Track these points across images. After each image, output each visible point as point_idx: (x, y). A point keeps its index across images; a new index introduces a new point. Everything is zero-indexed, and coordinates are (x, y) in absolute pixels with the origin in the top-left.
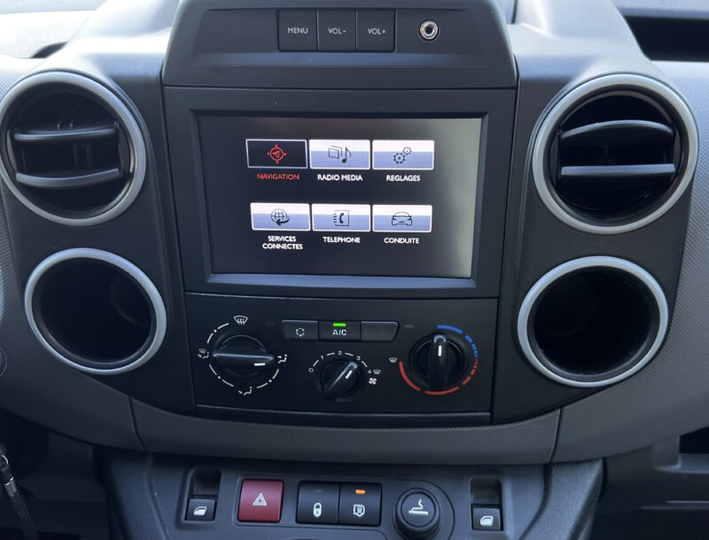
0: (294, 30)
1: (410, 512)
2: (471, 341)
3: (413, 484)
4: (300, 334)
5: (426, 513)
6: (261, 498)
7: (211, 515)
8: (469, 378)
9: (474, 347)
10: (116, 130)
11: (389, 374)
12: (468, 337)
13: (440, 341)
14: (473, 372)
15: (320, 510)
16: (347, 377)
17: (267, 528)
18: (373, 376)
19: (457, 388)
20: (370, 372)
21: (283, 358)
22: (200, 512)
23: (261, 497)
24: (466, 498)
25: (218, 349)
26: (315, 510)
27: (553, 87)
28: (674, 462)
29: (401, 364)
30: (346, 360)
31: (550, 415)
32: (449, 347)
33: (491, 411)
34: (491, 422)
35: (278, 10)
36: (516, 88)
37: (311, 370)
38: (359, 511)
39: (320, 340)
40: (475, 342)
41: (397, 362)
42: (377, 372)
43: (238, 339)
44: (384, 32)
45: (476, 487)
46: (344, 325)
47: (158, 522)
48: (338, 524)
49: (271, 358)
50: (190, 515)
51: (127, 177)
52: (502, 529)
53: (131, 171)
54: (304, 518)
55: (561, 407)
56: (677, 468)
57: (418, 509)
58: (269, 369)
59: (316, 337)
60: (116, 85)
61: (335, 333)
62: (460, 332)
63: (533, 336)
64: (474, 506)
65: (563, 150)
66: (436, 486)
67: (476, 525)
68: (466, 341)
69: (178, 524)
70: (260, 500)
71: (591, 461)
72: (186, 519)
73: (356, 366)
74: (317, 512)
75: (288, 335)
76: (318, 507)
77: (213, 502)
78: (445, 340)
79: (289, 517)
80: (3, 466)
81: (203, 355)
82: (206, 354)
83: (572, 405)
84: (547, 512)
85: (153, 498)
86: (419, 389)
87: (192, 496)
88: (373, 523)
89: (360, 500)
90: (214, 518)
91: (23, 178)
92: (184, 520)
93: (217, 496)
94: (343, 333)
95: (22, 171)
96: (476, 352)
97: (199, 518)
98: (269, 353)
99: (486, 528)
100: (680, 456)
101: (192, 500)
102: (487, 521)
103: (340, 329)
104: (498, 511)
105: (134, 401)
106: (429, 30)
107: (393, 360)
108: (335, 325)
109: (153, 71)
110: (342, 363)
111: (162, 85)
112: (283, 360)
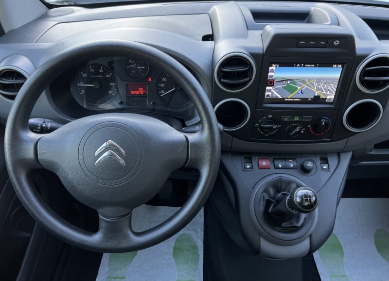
0: (301, 42)
1: (307, 165)
3: (306, 158)
4: (286, 120)
5: (311, 165)
6: (264, 163)
8: (327, 130)
10: (250, 67)
11: (307, 130)
12: (329, 120)
15: (281, 166)
16: (297, 130)
17: (267, 170)
18: (303, 130)
19: (324, 133)
22: (248, 167)
24: (318, 162)
25: (262, 124)
27: (364, 57)
28: (372, 151)
30: (297, 126)
31: (346, 139)
32: (326, 123)
33: (331, 139)
34: (330, 141)
35: (299, 37)
36: (355, 57)
37: (286, 129)
38: (291, 165)
39: (291, 121)
40: (331, 121)
41: (310, 127)
42: (304, 129)
43: (271, 121)
44: (325, 43)
45: (321, 159)
48: (286, 169)
50: (245, 167)
51: (250, 80)
52: (329, 169)
53: (251, 78)
54: (277, 168)
55: (349, 137)
56: (372, 153)
57: (309, 164)
58: (276, 129)
61: (295, 119)
62: (328, 118)
63: (347, 119)
64: (321, 164)
65: (365, 73)
67: (322, 168)
69: (243, 170)
71: (350, 151)
73: (299, 128)
75: (283, 120)
78: (324, 121)
79: (272, 168)
82: (258, 125)
83: (353, 136)
84: (340, 165)
85: (234, 163)
86: (314, 134)
88: (296, 168)
89: (291, 162)
90: (253, 168)
91: (223, 80)
92: (245, 169)
93: (252, 163)
94: (297, 119)
96: (330, 124)
97: (248, 168)
98: (277, 125)
99: (325, 169)
100: (373, 149)
101: (245, 164)
102: (325, 167)
103: (297, 118)
104: (327, 165)
105: (234, 138)
106: (336, 43)
110: (295, 127)
111: (263, 56)
112: (279, 126)
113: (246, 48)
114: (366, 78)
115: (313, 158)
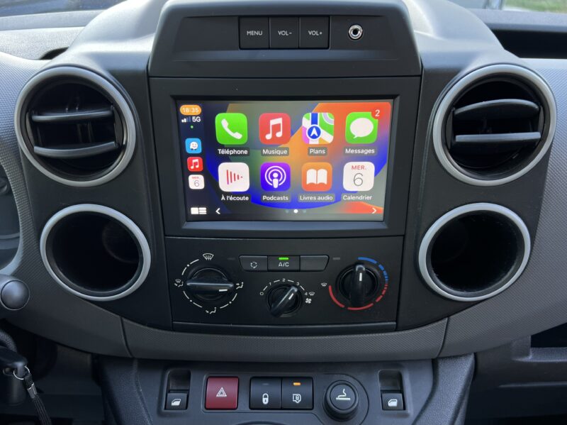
0: (251, 33)
1: (337, 399)
2: (382, 268)
3: (336, 377)
4: (254, 266)
5: (349, 399)
7: (185, 406)
8: (381, 297)
9: (385, 273)
10: (113, 112)
11: (321, 294)
12: (380, 266)
13: (360, 269)
14: (383, 293)
15: (267, 399)
16: (290, 298)
17: (228, 414)
18: (309, 296)
19: (372, 304)
20: (306, 294)
21: (240, 285)
22: (176, 403)
23: (222, 390)
24: (377, 385)
25: (190, 279)
26: (264, 399)
27: (447, 76)
28: (527, 355)
29: (330, 287)
30: (289, 286)
31: (440, 322)
32: (368, 274)
33: (396, 321)
34: (397, 329)
35: (240, 17)
36: (421, 76)
37: (261, 294)
38: (297, 398)
39: (269, 271)
40: (386, 269)
41: (327, 286)
42: (312, 294)
43: (207, 272)
44: (321, 33)
45: (383, 377)
46: (287, 259)
47: (144, 412)
48: (282, 409)
49: (231, 285)
50: (168, 406)
51: (122, 148)
52: (404, 408)
53: (124, 143)
54: (256, 406)
55: (448, 316)
56: (530, 359)
57: (343, 397)
58: (229, 294)
59: (266, 269)
60: (112, 77)
61: (280, 265)
62: (375, 262)
63: (430, 264)
64: (383, 391)
65: (456, 123)
66: (354, 378)
67: (385, 407)
68: (378, 269)
69: (159, 413)
70: (222, 393)
71: (466, 355)
72: (165, 409)
73: (296, 290)
74: (265, 401)
75: (245, 267)
76: (266, 397)
77: (185, 395)
78: (364, 269)
79: (244, 405)
80: (26, 375)
81: (178, 284)
82: (181, 283)
83: (457, 315)
84: (437, 396)
85: (140, 393)
86: (343, 306)
87: (169, 391)
88: (308, 408)
89: (297, 390)
90: (186, 408)
91: (39, 150)
92: (164, 409)
93: (188, 390)
94: (286, 265)
95: (38, 145)
96: (386, 277)
97: (175, 408)
98: (230, 281)
99: (393, 409)
100: (531, 349)
101: (169, 394)
102: (393, 403)
103: (284, 262)
104: (401, 395)
105: (125, 320)
106: (356, 31)
107: (324, 285)
108: (281, 259)
109: (142, 66)
110: (286, 287)
111: (149, 77)
112: (240, 286)
113: (98, 57)
114: (461, 138)
115: (362, 377)
